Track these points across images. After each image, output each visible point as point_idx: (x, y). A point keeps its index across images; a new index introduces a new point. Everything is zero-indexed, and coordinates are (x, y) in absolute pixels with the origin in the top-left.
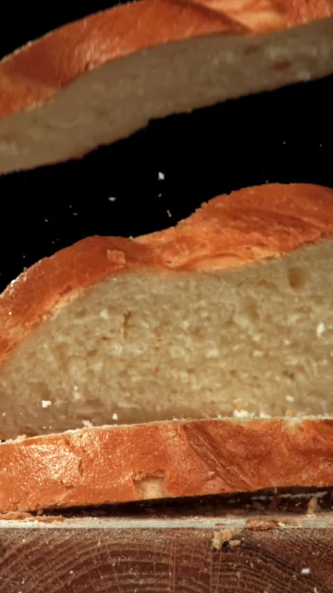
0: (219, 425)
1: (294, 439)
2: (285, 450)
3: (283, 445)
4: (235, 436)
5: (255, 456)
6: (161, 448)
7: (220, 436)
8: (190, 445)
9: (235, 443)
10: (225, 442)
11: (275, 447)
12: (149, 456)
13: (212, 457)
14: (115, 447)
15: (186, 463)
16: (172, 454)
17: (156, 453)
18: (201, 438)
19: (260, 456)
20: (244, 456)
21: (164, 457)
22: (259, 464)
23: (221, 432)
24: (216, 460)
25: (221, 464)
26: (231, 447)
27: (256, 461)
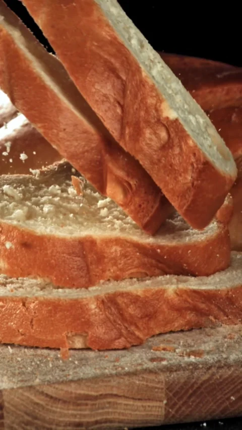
0: (124, 295)
1: (172, 301)
2: (166, 310)
3: (164, 306)
4: (134, 302)
5: (147, 316)
6: (86, 317)
7: (125, 303)
8: (106, 314)
9: (134, 308)
10: (128, 307)
11: (159, 308)
12: (78, 322)
13: (119, 322)
14: (56, 313)
15: (103, 328)
16: (94, 322)
17: (83, 320)
18: (113, 309)
19: (150, 315)
20: (139, 316)
21: (88, 324)
22: (148, 320)
23: (126, 301)
24: (122, 324)
25: (125, 326)
26: (132, 310)
27: (147, 319)
